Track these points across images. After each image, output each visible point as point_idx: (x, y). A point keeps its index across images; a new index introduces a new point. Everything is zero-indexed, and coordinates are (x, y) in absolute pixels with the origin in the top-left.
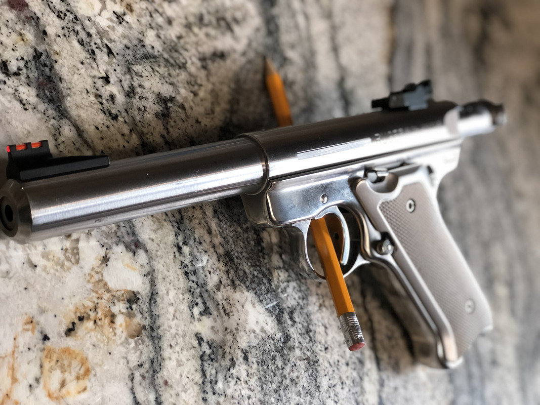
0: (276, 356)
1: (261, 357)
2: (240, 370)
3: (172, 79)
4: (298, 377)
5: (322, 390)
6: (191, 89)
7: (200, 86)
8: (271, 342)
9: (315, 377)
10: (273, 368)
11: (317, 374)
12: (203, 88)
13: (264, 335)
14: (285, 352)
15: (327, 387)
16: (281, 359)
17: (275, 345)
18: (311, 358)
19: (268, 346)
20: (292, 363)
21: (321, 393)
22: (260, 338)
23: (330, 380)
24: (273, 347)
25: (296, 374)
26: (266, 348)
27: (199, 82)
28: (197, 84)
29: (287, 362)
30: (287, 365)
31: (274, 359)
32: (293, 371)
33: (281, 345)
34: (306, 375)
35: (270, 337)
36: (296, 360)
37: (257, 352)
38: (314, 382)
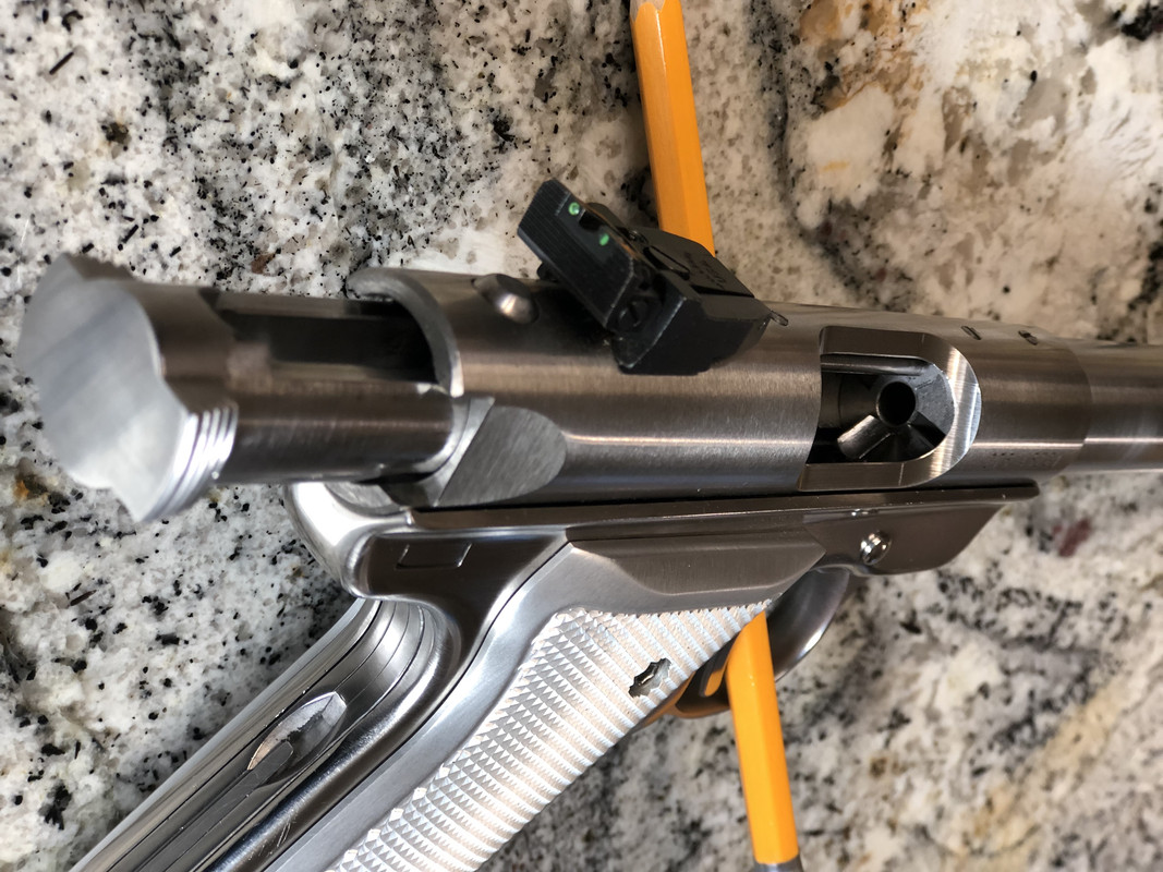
0: (393, 197)
1: (446, 162)
2: (520, 80)
4: (300, 176)
5: (189, 189)
6: (723, 735)
7: (699, 772)
8: (416, 232)
9: (225, 220)
10: (402, 153)
11: (214, 235)
12: (693, 770)
13: (446, 234)
14: (360, 231)
15: (163, 215)
16: (375, 199)
17: (401, 229)
18: (247, 275)
19: (427, 211)
20: (330, 209)
21: (190, 177)
22: (458, 219)
23: (155, 246)
24: (408, 218)
25: (309, 184)
26: (432, 199)
27: (704, 778)
28: (710, 766)
29: (348, 203)
30: (347, 195)
31: (400, 184)
32: (323, 186)
33: (376, 245)
34: (264, 206)
35: (422, 242)
36: (312, 228)
37: (465, 168)
38: (225, 198)
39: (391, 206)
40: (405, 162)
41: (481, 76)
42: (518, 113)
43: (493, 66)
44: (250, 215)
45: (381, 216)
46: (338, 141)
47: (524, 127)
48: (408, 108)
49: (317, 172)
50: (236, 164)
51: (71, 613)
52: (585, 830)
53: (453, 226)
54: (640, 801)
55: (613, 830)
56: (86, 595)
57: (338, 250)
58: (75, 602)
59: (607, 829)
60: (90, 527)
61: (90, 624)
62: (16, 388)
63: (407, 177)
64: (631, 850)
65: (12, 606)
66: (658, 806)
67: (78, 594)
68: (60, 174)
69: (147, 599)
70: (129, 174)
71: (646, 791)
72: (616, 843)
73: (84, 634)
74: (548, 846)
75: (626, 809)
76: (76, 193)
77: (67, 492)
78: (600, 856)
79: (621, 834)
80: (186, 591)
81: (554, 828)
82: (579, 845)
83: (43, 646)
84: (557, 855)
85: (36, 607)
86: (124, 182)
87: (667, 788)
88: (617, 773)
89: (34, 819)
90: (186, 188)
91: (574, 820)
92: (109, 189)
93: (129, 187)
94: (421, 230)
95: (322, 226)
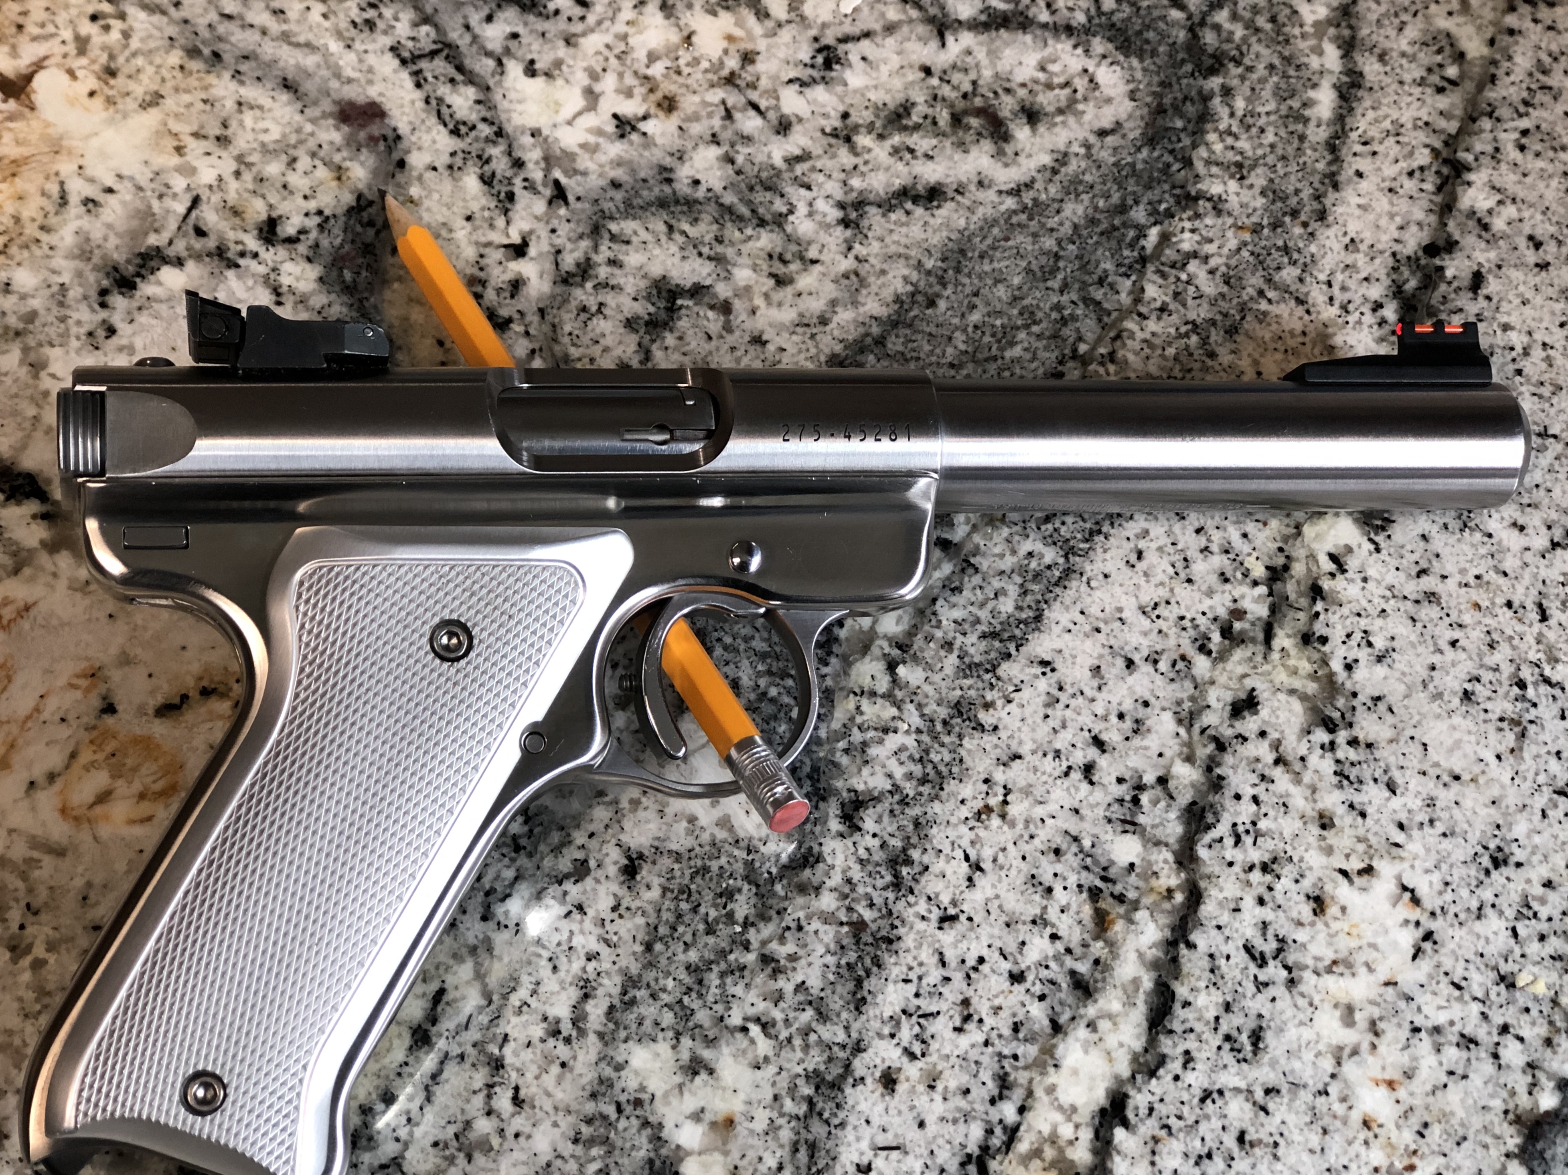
0: (739, 890)
1: (686, 881)
2: (594, 890)
3: (719, 249)
4: (793, 958)
5: (871, 1011)
6: (774, 270)
7: (814, 262)
8: (741, 854)
9: (861, 973)
10: (713, 914)
11: (875, 969)
12: (818, 268)
13: (721, 834)
14: (778, 888)
15: (898, 1009)
16: (753, 901)
17: (749, 865)
18: (873, 927)
19: (723, 860)
20: (788, 920)
21: (863, 1018)
22: (705, 837)
23: (917, 995)
24: (739, 868)
25: (790, 948)
26: (714, 865)
27: (812, 254)
28: (802, 258)
29: (773, 913)
30: (770, 919)
31: (729, 895)
32: (782, 940)
33: (774, 870)
34: (830, 960)
35: (742, 844)
36: (809, 918)
37: (676, 866)
38: (851, 985)
39: (746, 887)
40: (715, 906)
41: (621, 916)
42: (612, 870)
43: (608, 916)
44: (843, 962)
45: (758, 886)
46: (750, 958)
47: (614, 858)
48: (688, 938)
49: (782, 951)
50: (829, 1001)
51: (1141, 819)
52: (929, 312)
53: (713, 835)
54: (874, 288)
55: (909, 288)
56: (1124, 821)
57: (803, 889)
58: (1134, 824)
59: (913, 295)
60: (1089, 861)
61: (1136, 801)
62: (1064, 985)
63: (721, 895)
64: (907, 258)
65: (1170, 857)
66: (863, 270)
67: (1128, 827)
68: (940, 1087)
69: (1092, 783)
70: (899, 1051)
71: (864, 292)
72: (914, 276)
73: (1145, 798)
74: (965, 330)
75: (888, 294)
76: (939, 1068)
77: (1085, 895)
78: (932, 279)
79: (905, 279)
80: (1065, 764)
81: (950, 339)
82: (942, 304)
83: (1173, 815)
84: (963, 315)
85: (1158, 843)
86: (906, 1050)
87: (846, 276)
88: (875, 330)
89: (1264, 712)
90: (871, 1013)
91: (932, 329)
92: (918, 1053)
93: (905, 1043)
94: (736, 852)
95: (801, 914)
